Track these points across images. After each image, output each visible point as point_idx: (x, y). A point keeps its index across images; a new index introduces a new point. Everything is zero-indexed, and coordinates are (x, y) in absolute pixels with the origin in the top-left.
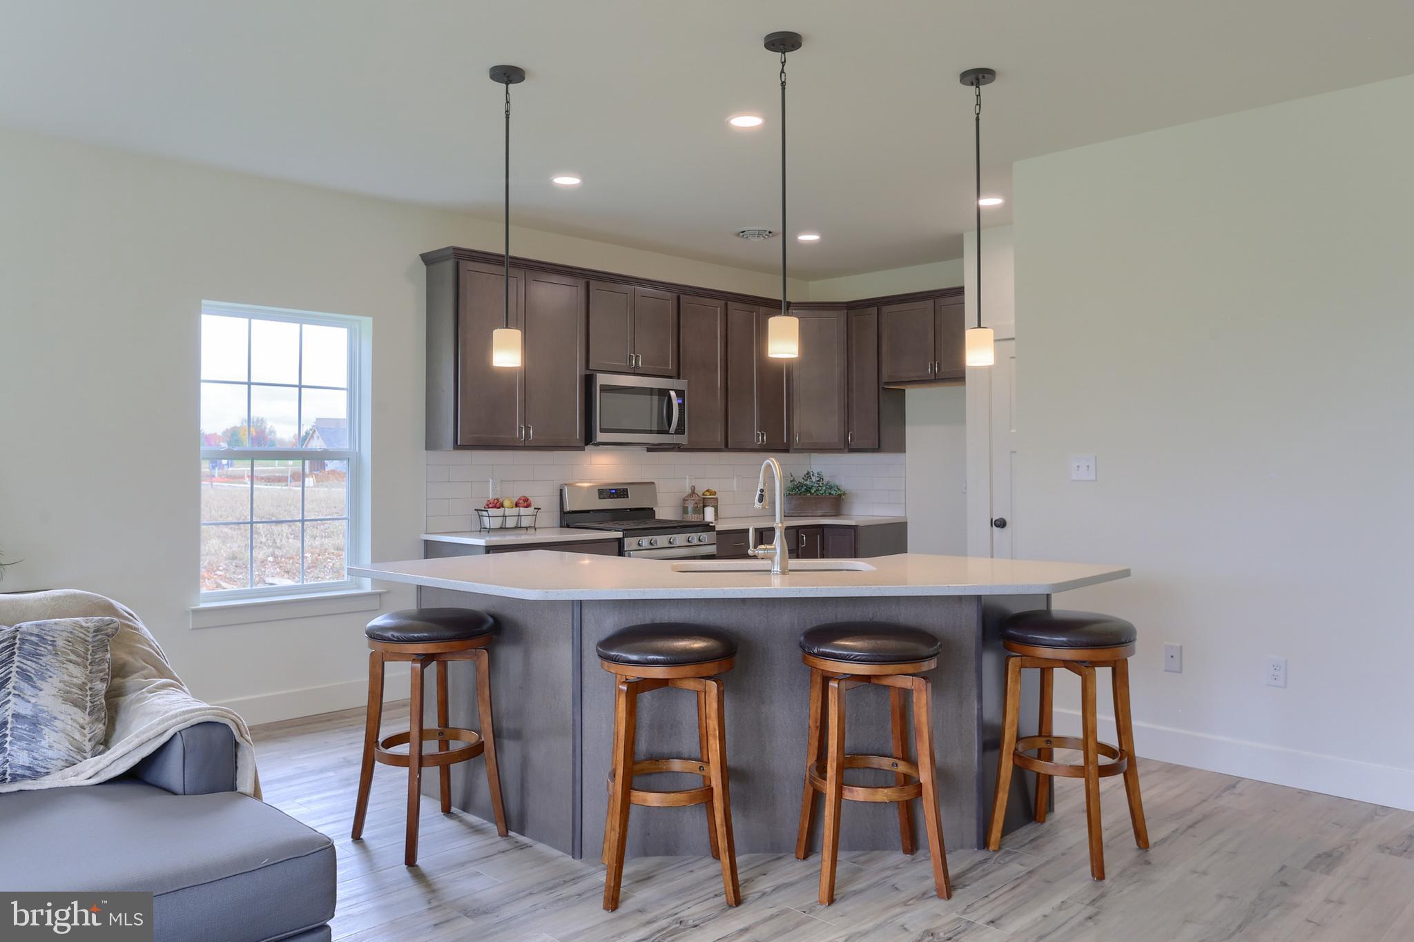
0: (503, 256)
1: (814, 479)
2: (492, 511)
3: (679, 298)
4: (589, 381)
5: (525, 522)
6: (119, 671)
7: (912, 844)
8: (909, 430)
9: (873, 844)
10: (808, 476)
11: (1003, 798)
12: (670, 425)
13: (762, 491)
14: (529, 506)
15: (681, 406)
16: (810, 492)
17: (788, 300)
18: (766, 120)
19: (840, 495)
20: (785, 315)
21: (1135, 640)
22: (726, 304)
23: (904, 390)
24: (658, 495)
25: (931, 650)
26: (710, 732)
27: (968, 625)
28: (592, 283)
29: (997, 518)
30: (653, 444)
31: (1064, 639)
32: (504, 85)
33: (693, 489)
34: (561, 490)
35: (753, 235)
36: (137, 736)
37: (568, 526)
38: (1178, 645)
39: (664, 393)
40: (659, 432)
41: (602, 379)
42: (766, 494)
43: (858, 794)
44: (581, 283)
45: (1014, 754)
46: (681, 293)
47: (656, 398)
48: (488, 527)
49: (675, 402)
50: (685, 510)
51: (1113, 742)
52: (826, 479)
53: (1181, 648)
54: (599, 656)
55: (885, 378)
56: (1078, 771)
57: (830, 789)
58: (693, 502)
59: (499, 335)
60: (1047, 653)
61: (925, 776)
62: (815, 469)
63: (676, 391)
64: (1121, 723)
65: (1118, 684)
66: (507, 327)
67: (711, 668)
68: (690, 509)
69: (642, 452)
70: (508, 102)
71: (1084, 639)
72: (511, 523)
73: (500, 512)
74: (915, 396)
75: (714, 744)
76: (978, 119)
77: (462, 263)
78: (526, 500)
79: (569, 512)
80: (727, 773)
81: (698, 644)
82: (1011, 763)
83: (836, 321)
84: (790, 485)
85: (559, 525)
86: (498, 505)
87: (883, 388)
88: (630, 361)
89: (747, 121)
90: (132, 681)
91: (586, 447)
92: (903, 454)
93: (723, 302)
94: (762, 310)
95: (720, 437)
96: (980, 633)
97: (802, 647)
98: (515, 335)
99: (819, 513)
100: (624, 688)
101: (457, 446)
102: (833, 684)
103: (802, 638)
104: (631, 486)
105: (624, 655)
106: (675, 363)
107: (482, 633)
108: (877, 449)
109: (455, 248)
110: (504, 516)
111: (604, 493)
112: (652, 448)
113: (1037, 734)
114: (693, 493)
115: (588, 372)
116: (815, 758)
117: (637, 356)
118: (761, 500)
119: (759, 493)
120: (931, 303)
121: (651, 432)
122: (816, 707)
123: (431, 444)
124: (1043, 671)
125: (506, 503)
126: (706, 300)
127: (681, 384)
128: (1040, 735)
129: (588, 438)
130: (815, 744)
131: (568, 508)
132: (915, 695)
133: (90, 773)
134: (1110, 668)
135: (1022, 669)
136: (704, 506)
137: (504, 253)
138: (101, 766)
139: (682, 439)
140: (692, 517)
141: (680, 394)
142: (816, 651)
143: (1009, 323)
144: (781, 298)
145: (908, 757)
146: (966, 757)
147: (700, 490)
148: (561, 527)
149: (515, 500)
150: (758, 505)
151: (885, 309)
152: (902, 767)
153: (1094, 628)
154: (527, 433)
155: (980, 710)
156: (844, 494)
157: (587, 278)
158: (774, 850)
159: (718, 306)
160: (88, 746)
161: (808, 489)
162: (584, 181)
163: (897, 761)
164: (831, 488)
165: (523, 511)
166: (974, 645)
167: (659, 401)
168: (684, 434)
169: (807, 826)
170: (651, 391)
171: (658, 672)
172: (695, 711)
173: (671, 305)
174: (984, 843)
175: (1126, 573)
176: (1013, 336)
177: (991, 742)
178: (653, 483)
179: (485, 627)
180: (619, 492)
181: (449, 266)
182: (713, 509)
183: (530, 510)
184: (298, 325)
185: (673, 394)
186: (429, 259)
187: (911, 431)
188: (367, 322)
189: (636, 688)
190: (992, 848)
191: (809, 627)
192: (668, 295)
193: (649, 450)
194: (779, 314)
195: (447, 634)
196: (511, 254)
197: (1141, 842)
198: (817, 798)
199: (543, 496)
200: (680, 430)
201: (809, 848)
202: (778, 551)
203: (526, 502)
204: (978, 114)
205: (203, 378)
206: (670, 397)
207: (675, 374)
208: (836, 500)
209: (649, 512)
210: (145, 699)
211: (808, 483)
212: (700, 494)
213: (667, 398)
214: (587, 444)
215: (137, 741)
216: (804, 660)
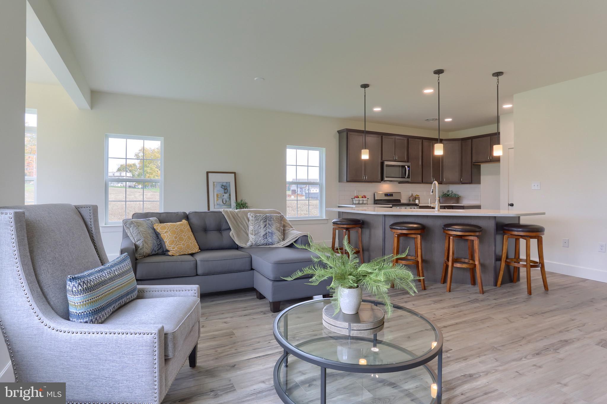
0: (364, 131)
1: (450, 192)
2: (356, 199)
3: (408, 139)
4: (382, 164)
5: (365, 202)
6: (284, 226)
7: (474, 283)
8: (482, 177)
9: (462, 282)
10: (448, 191)
11: (501, 273)
12: (405, 176)
13: (433, 190)
14: (366, 198)
15: (409, 170)
16: (449, 196)
17: (440, 138)
18: (434, 90)
19: (459, 197)
20: (439, 143)
21: (544, 231)
22: (422, 141)
23: (480, 165)
24: (402, 196)
25: (479, 230)
26: (418, 248)
27: (491, 226)
28: (383, 136)
29: (511, 203)
30: (400, 181)
31: (521, 230)
32: (364, 89)
33: (412, 194)
34: (374, 194)
35: (431, 120)
36: (291, 238)
37: (376, 204)
38: (567, 239)
39: (403, 167)
40: (402, 178)
41: (386, 163)
42: (434, 191)
43: (458, 265)
44: (380, 136)
45: (505, 261)
46: (408, 137)
47: (401, 168)
48: (355, 203)
49: (407, 169)
50: (410, 201)
51: (537, 260)
52: (454, 193)
53: (568, 240)
54: (390, 228)
55: (474, 161)
56: (524, 266)
57: (450, 264)
58: (412, 198)
59: (363, 151)
60: (516, 233)
61: (477, 263)
62: (450, 189)
63: (407, 166)
64: (540, 255)
65: (539, 244)
66: (365, 149)
67: (419, 232)
68: (411, 200)
69: (397, 184)
70: (365, 93)
71: (527, 230)
72: (361, 202)
73: (358, 199)
74: (484, 167)
75: (419, 251)
76: (498, 86)
77: (348, 133)
78: (365, 196)
79: (376, 200)
80: (423, 261)
81: (415, 226)
82: (504, 264)
83: (457, 145)
84: (442, 194)
85: (373, 203)
86: (357, 197)
87: (473, 164)
88: (394, 158)
89: (429, 91)
90: (287, 228)
91: (382, 182)
92: (480, 185)
93: (421, 140)
94: (434, 142)
95: (420, 179)
96: (495, 228)
97: (443, 228)
98: (367, 151)
99: (452, 202)
100: (397, 236)
101: (347, 181)
102: (451, 237)
103: (443, 226)
104: (395, 193)
105: (396, 227)
106: (407, 158)
107: (360, 224)
108: (471, 183)
109: (347, 129)
110: (359, 200)
111: (386, 195)
112: (400, 182)
113: (514, 258)
114: (412, 195)
115: (382, 161)
116: (446, 257)
117: (396, 156)
118: (432, 192)
119: (432, 190)
120: (489, 137)
121: (399, 178)
122: (447, 245)
123: (340, 181)
124: (516, 239)
125: (360, 197)
126: (416, 139)
127: (409, 164)
128: (515, 258)
129: (382, 179)
130: (447, 254)
131: (376, 199)
132: (474, 241)
133: (283, 244)
134: (537, 239)
135: (508, 238)
136: (415, 200)
137: (364, 130)
138: (284, 243)
139: (409, 180)
140: (411, 202)
141: (408, 167)
142: (447, 229)
143: (511, 143)
144: (438, 138)
145: (473, 258)
146: (491, 262)
147: (414, 195)
148: (374, 204)
149: (362, 196)
150: (431, 194)
151: (474, 140)
152: (471, 262)
153: (531, 227)
154: (366, 178)
155: (495, 249)
156: (460, 197)
157: (382, 135)
158: (435, 281)
159: (420, 141)
160: (281, 240)
161: (448, 195)
162: (382, 109)
163: (470, 260)
164: (456, 195)
165: (364, 199)
166: (493, 231)
167: (402, 169)
168: (409, 178)
169: (444, 275)
170: (399, 166)
171: (405, 232)
172: (414, 245)
173: (406, 141)
174: (496, 285)
175: (544, 214)
176: (513, 147)
177: (498, 259)
178: (400, 192)
179: (360, 222)
180: (391, 195)
181: (345, 134)
182: (418, 200)
183: (366, 199)
184: (307, 151)
185: (406, 167)
186: (339, 132)
187: (482, 178)
188: (324, 149)
189: (399, 236)
190: (498, 286)
191: (445, 224)
192: (405, 139)
193: (399, 183)
194: (437, 143)
195: (352, 223)
196: (366, 130)
197: (546, 289)
198: (447, 266)
199: (370, 195)
200: (408, 177)
201: (444, 281)
202: (437, 205)
203: (365, 197)
204: (498, 85)
205: (287, 164)
206: (405, 168)
207: (407, 161)
208: (458, 199)
209: (399, 201)
210: (290, 231)
211: (448, 193)
212: (414, 196)
213: (404, 168)
214: (382, 181)
215: (291, 239)
216: (444, 232)
